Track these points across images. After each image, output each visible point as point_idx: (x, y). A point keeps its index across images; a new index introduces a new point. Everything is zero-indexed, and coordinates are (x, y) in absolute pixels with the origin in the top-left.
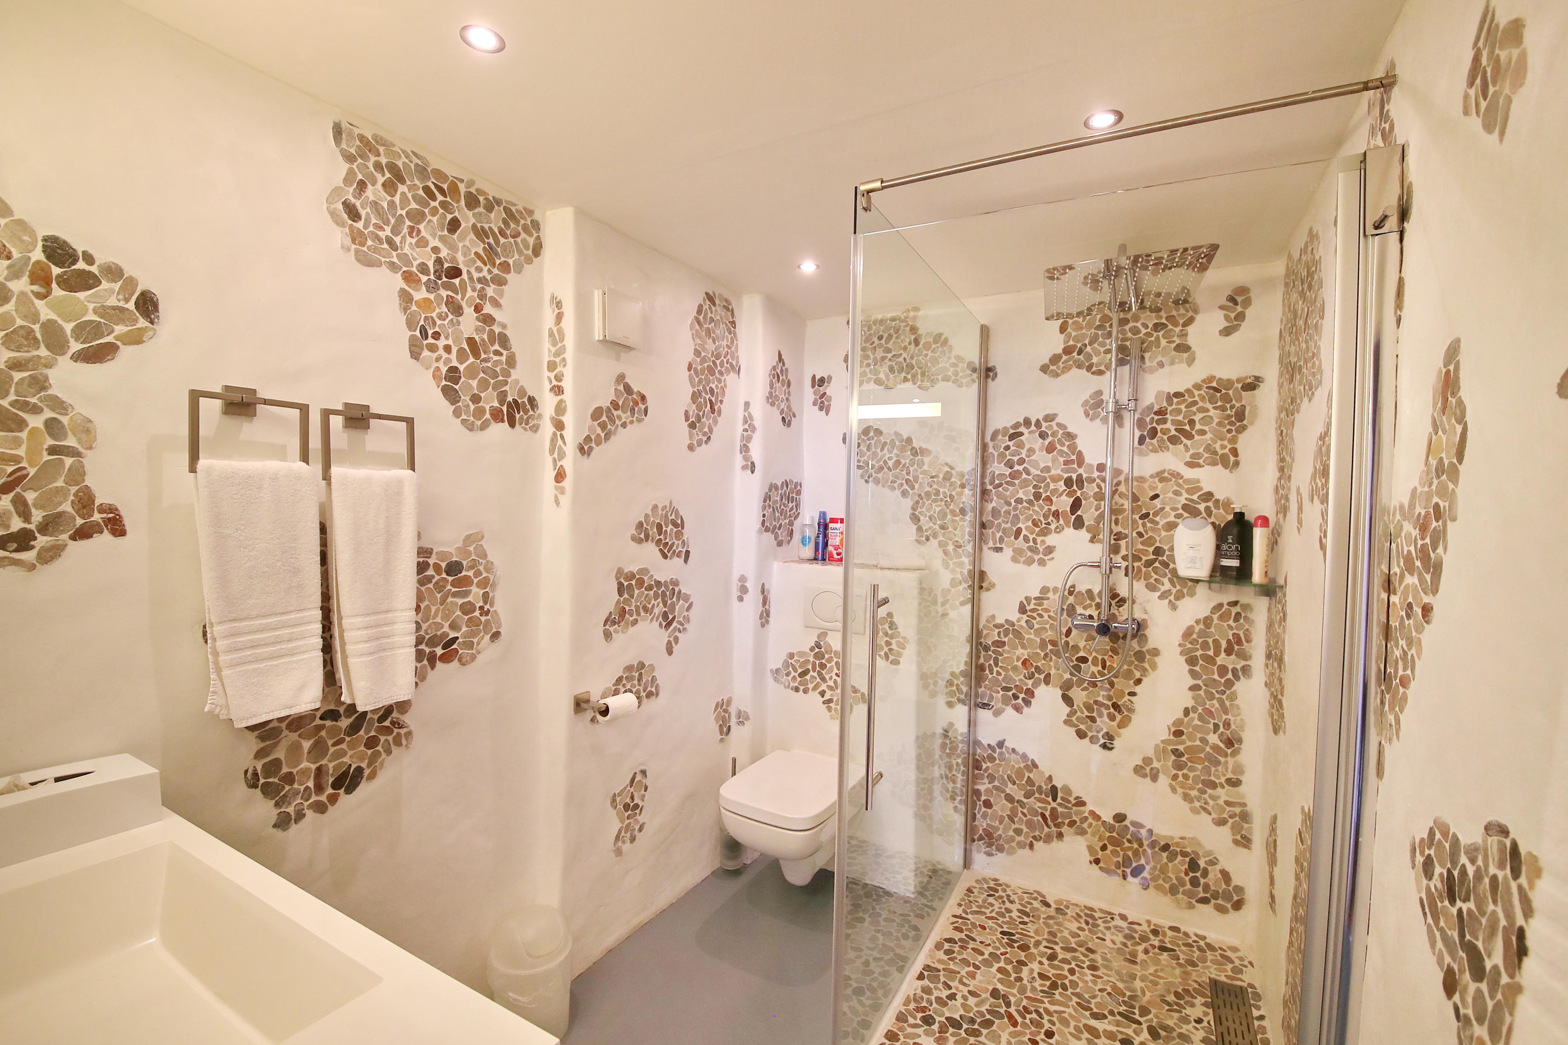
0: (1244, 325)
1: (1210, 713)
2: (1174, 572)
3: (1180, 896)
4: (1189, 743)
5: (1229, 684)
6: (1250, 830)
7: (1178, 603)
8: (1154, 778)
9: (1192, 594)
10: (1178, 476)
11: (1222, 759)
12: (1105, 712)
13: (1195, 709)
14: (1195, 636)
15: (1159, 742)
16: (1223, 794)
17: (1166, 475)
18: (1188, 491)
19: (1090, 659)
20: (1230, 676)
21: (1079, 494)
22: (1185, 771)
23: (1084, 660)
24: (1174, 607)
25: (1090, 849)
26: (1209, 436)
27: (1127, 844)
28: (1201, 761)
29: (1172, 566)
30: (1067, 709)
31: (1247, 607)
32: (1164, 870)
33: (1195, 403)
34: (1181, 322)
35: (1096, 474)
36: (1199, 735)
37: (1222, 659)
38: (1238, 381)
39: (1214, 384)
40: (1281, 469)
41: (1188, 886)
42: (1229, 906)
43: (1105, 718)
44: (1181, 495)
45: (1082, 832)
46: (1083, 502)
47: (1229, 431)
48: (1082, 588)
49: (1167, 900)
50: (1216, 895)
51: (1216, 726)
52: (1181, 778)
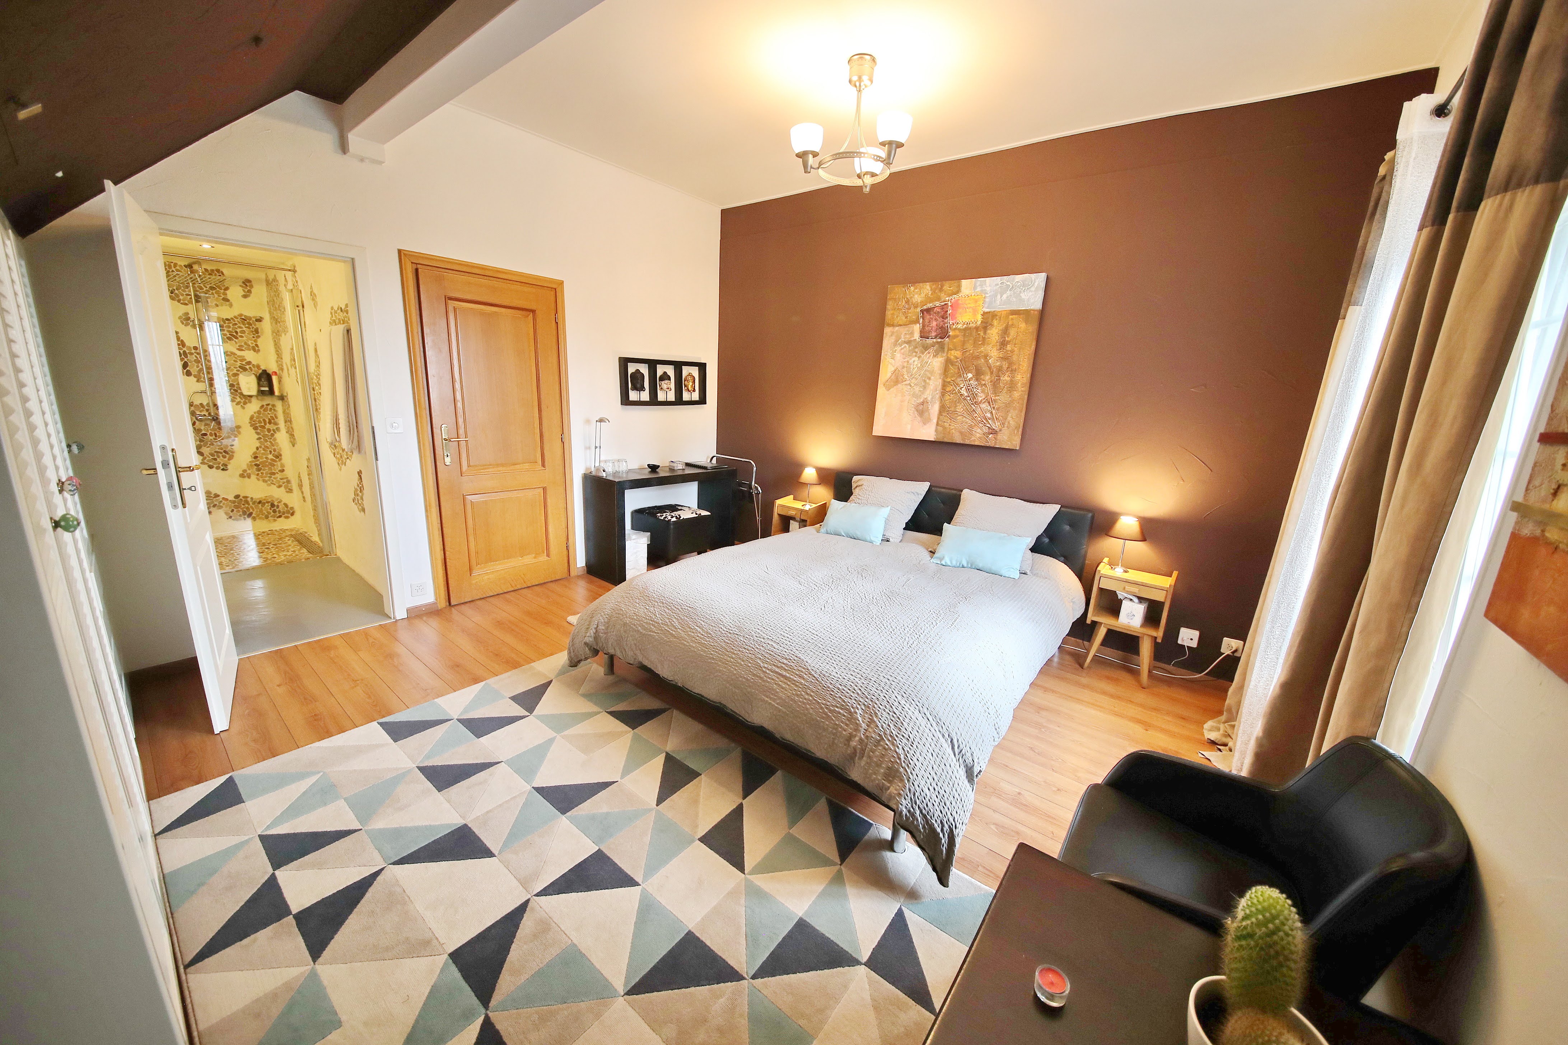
0: (252, 295)
1: (268, 448)
2: (241, 394)
3: (270, 518)
4: (261, 460)
5: (272, 435)
6: (291, 486)
7: (245, 406)
8: (249, 477)
9: (250, 402)
10: (234, 354)
11: (275, 463)
12: (221, 455)
13: (261, 447)
14: (255, 418)
15: (248, 462)
16: (279, 476)
17: (229, 353)
18: (241, 360)
19: (208, 434)
20: (272, 432)
21: (186, 360)
22: (262, 471)
23: (205, 435)
24: (244, 408)
25: (226, 513)
26: (245, 338)
27: (243, 506)
28: (267, 466)
29: (239, 391)
30: (202, 457)
31: (274, 406)
32: (261, 511)
33: (236, 324)
34: (223, 288)
35: (193, 351)
36: (264, 456)
37: (268, 426)
38: (254, 317)
39: (243, 317)
40: (277, 354)
41: (272, 513)
42: (289, 515)
43: (222, 458)
44: (237, 362)
45: (221, 507)
46: (189, 364)
47: (254, 337)
48: (197, 402)
49: (265, 521)
50: (284, 513)
51: (271, 452)
52: (260, 474)
